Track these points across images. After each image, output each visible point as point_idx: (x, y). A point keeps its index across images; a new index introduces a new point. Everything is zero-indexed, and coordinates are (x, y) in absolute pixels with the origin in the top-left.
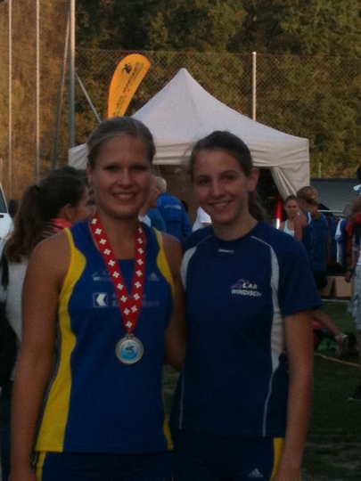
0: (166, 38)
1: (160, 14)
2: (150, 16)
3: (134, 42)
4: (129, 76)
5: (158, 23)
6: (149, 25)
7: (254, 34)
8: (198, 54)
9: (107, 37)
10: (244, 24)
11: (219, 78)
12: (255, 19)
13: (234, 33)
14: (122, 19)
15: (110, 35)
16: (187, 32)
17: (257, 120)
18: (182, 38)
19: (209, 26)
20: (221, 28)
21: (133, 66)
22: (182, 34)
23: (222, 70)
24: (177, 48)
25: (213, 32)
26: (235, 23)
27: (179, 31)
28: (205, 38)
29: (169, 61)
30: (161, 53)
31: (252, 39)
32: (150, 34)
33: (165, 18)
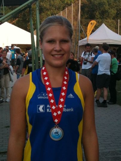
0: (99, 17)
1: (98, 12)
2: (96, 12)
3: (92, 17)
4: (92, 25)
5: (97, 13)
6: (95, 14)
7: (118, 16)
8: (106, 20)
9: (87, 17)
10: (116, 13)
11: (110, 25)
12: (119, 12)
13: (114, 15)
14: (90, 13)
15: (87, 16)
16: (104, 15)
17: (119, 34)
18: (102, 17)
19: (108, 14)
20: (111, 15)
21: (93, 23)
22: (103, 16)
23: (111, 24)
24: (101, 19)
25: (109, 15)
26: (114, 13)
27: (102, 15)
28: (107, 17)
29: (100, 22)
30: (98, 20)
31: (118, 17)
32: (96, 16)
33: (99, 13)
